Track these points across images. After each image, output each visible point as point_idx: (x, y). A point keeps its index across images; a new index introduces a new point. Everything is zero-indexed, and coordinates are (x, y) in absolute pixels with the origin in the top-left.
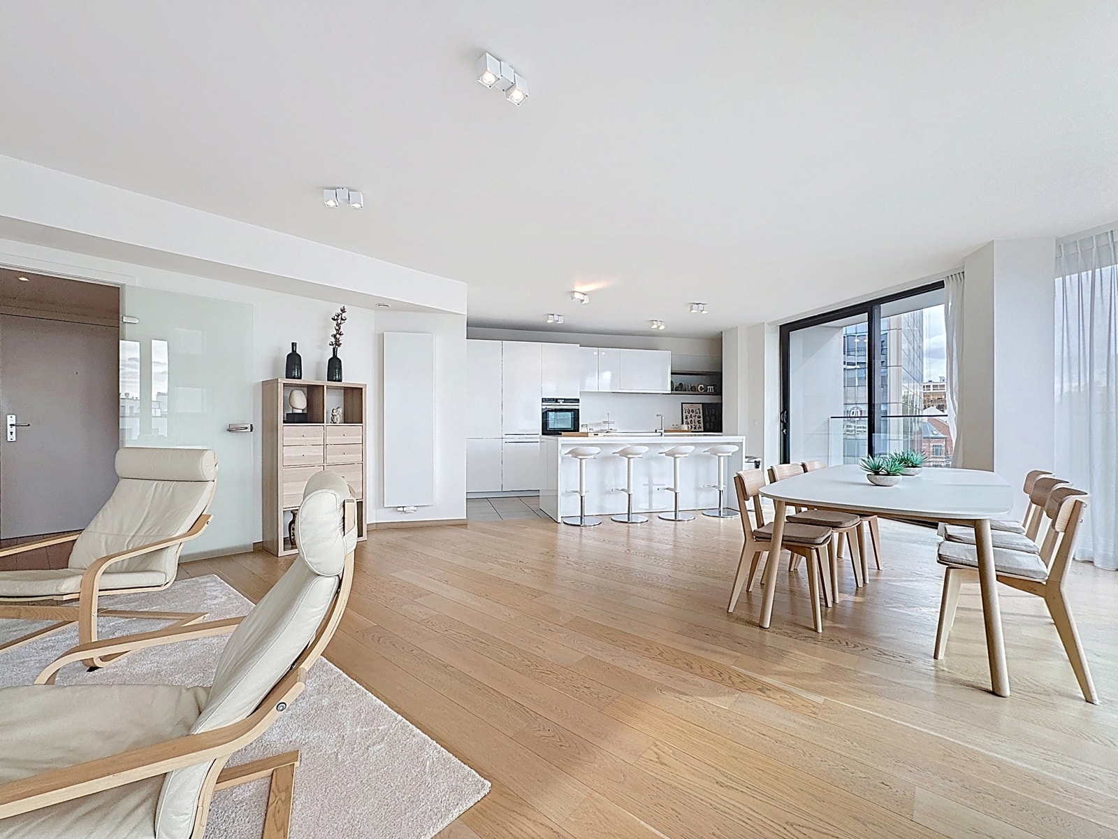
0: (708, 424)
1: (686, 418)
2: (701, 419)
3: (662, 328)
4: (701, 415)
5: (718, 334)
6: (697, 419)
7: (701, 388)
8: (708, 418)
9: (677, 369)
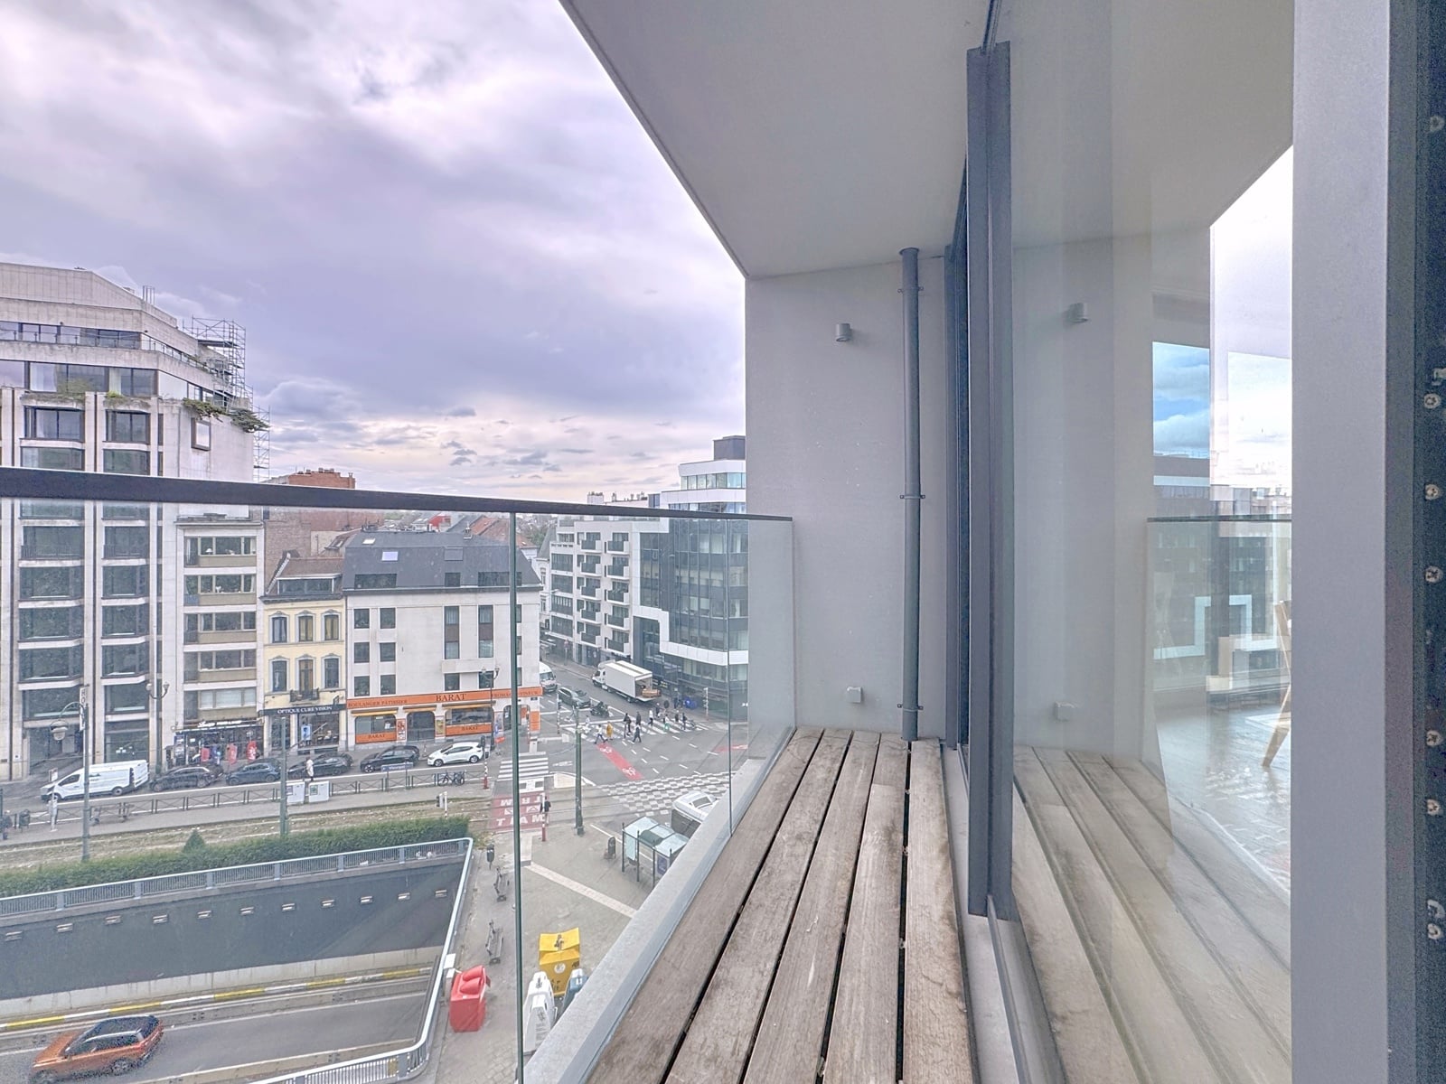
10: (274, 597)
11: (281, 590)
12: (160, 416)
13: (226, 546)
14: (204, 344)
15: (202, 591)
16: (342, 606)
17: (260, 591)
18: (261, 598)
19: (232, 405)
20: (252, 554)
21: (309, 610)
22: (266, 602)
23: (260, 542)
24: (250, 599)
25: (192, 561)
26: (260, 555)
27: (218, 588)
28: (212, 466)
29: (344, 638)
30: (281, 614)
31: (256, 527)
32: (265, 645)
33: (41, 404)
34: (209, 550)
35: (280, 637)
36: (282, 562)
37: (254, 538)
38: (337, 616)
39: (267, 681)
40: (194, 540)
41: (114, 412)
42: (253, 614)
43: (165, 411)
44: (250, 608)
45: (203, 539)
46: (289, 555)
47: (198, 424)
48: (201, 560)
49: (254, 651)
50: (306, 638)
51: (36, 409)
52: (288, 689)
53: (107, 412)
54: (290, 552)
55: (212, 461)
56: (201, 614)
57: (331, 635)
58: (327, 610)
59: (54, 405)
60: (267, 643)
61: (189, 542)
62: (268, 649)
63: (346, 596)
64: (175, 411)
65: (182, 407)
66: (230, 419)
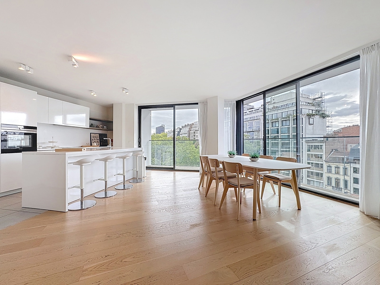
0: (101, 143)
1: (93, 140)
2: (99, 141)
3: (95, 95)
4: (99, 139)
5: (111, 104)
6: (97, 141)
7: (101, 127)
8: (101, 140)
9: (93, 117)
10: (328, 161)
11: (330, 159)
12: (302, 118)
13: (316, 147)
14: (314, 99)
15: (311, 157)
16: (349, 166)
17: (324, 159)
18: (324, 160)
19: (320, 112)
20: (322, 149)
21: (338, 165)
22: (326, 162)
23: (324, 146)
24: (322, 160)
25: (309, 151)
26: (324, 150)
27: (314, 157)
28: (314, 128)
29: (349, 175)
30: (330, 165)
31: (323, 143)
32: (325, 173)
33: (283, 120)
34: (312, 148)
35: (330, 171)
36: (331, 152)
37: (323, 145)
38: (347, 168)
39: (326, 182)
40: (309, 145)
41: (294, 119)
42: (322, 164)
43: (303, 117)
44: (322, 163)
45: (311, 145)
46: (334, 150)
47: (310, 119)
48: (310, 150)
49: (323, 173)
50: (338, 173)
51: (283, 121)
52: (332, 186)
53: (293, 119)
54: (334, 149)
55: (314, 127)
56: (311, 163)
57: (345, 174)
58: (336, 165)
59: (285, 120)
60: (326, 172)
61: (308, 146)
62: (326, 174)
63: (350, 163)
64: (305, 117)
65: (306, 115)
66: (319, 116)
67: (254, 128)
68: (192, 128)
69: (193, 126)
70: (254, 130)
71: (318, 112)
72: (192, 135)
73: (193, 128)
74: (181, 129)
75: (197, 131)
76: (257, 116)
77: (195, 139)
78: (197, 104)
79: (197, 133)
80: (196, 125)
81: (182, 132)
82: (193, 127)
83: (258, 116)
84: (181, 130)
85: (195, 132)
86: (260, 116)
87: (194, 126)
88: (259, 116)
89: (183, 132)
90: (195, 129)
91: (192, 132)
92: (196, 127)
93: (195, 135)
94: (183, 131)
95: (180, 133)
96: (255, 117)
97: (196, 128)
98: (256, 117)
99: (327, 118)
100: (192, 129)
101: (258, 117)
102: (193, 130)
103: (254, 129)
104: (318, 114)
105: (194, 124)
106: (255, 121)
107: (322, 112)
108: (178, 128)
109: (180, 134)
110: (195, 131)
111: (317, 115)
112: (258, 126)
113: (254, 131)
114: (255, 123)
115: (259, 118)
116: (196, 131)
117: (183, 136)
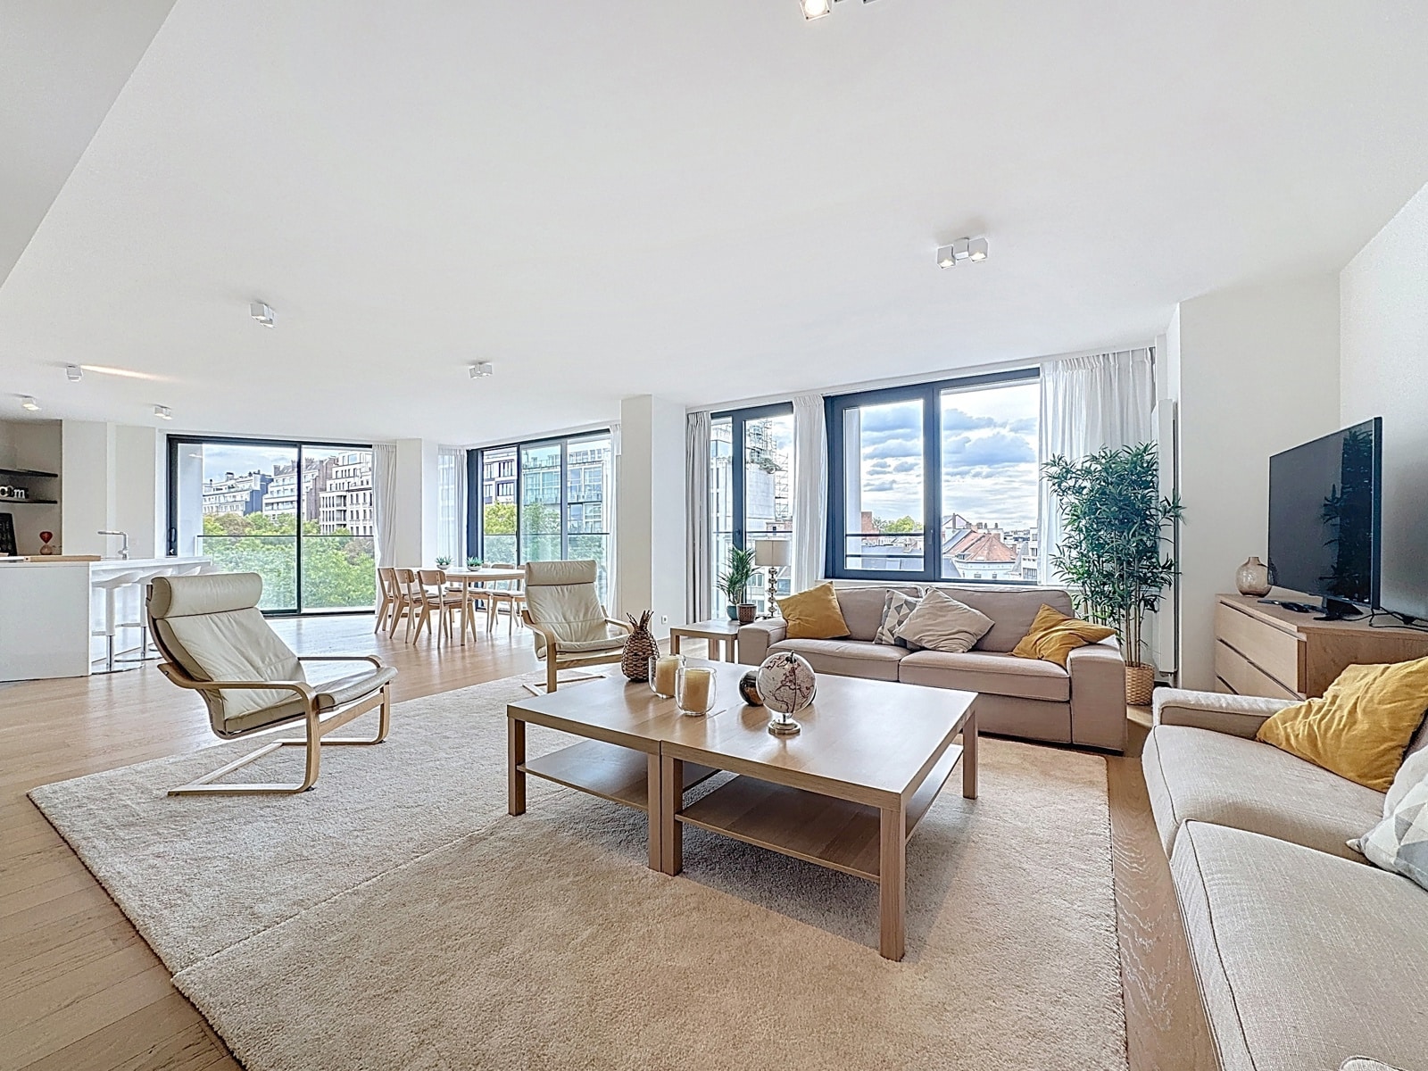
64: (724, 465)
65: (726, 461)
66: (759, 466)
67: (583, 489)
68: (331, 478)
69: (334, 470)
70: (583, 497)
71: (756, 454)
72: (328, 509)
73: (337, 478)
74: (266, 481)
75: (354, 494)
76: (592, 452)
77: (345, 525)
78: (370, 446)
79: (355, 501)
80: (352, 468)
81: (275, 495)
82: (334, 477)
83: (596, 452)
84: (272, 484)
85: (345, 497)
86: (602, 451)
87: (340, 469)
88: (599, 451)
89: (281, 494)
90: (346, 485)
91: (331, 495)
92: (352, 474)
93: (345, 511)
94: (281, 488)
95: (266, 496)
96: (587, 454)
97: (349, 480)
98: (589, 453)
99: (778, 473)
100: (329, 483)
101: (597, 456)
102: (334, 486)
103: (583, 494)
104: (756, 460)
105: (340, 463)
106: (587, 466)
107: (766, 457)
108: (250, 474)
109: (265, 501)
110: (344, 494)
111: (752, 462)
112: (598, 486)
113: (581, 503)
114: (587, 475)
115: (599, 457)
116: (348, 491)
117: (286, 512)
